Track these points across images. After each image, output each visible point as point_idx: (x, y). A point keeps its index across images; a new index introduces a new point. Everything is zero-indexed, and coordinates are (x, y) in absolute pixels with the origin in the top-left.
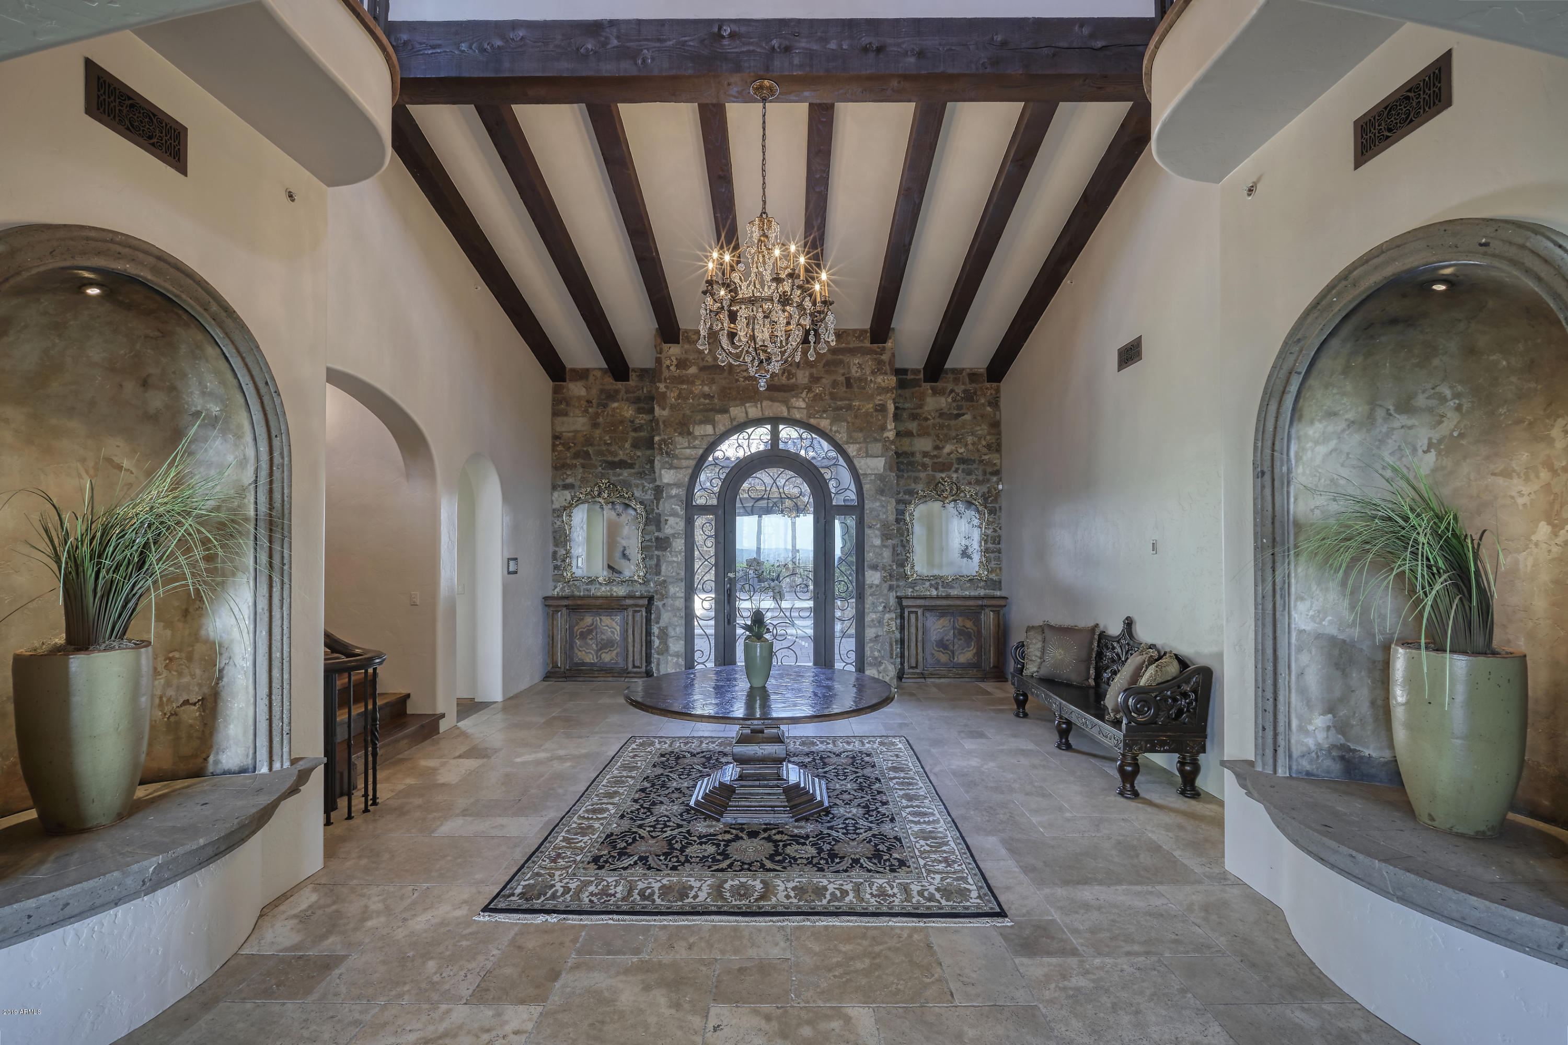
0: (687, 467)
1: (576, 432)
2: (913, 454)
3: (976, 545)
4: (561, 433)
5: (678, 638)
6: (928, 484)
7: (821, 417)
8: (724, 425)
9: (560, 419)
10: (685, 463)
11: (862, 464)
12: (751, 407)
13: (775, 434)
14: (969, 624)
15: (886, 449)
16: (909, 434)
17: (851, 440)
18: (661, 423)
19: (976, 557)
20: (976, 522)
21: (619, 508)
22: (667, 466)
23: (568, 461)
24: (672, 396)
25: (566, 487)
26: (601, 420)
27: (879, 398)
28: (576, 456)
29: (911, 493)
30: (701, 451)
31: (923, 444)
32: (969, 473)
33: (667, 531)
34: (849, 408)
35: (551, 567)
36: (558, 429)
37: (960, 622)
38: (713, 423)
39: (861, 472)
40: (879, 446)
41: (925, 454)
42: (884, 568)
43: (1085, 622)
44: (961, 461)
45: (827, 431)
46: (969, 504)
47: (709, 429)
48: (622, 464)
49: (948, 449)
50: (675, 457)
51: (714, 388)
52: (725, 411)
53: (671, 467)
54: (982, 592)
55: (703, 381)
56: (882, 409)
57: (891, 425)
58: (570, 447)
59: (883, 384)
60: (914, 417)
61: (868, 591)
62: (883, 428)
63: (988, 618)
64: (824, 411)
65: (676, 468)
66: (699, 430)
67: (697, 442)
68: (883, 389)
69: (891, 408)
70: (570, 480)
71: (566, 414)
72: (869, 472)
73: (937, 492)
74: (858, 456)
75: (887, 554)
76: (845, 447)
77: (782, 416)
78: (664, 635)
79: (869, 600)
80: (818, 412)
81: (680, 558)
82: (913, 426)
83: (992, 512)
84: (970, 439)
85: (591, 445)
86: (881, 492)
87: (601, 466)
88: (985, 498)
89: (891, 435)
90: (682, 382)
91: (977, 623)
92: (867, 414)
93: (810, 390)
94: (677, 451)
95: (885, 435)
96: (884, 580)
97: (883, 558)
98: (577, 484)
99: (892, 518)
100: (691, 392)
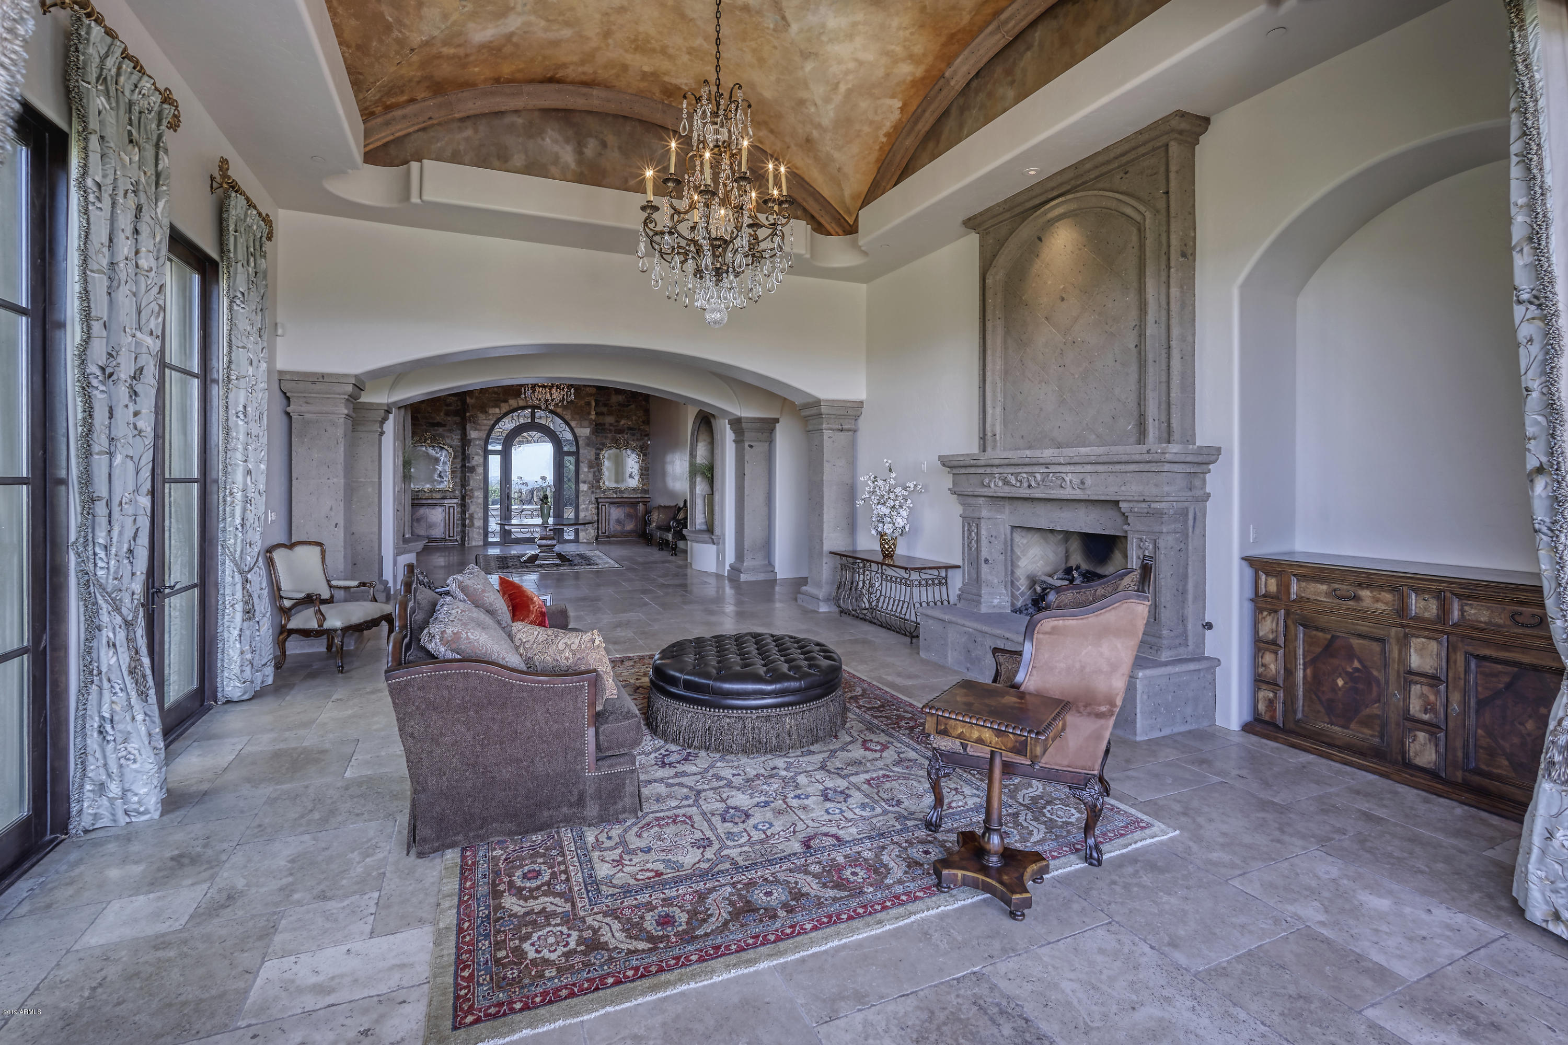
0: (485, 430)
2: (604, 424)
3: (636, 472)
5: (479, 519)
6: (612, 440)
8: (505, 408)
10: (483, 428)
11: (578, 431)
12: (520, 399)
13: (533, 415)
14: (632, 511)
15: (591, 424)
16: (602, 414)
17: (573, 419)
18: (470, 406)
19: (637, 478)
20: (637, 460)
21: (438, 450)
22: (473, 428)
27: (587, 398)
29: (603, 444)
30: (493, 422)
31: (609, 420)
32: (633, 435)
33: (474, 463)
37: (627, 510)
38: (499, 407)
39: (577, 435)
40: (587, 422)
41: (611, 425)
42: (589, 483)
43: (673, 504)
44: (630, 429)
45: (560, 414)
46: (633, 450)
47: (497, 410)
48: (439, 425)
49: (623, 422)
50: (478, 424)
52: (506, 401)
53: (476, 430)
54: (639, 495)
56: (589, 404)
57: (593, 413)
60: (605, 405)
61: (581, 494)
62: (589, 413)
63: (641, 507)
65: (479, 430)
66: (491, 411)
67: (491, 418)
68: (589, 393)
69: (593, 404)
72: (582, 435)
73: (617, 444)
74: (576, 427)
75: (591, 476)
76: (569, 422)
78: (472, 517)
79: (581, 499)
81: (481, 477)
82: (604, 410)
83: (645, 455)
84: (634, 418)
85: (419, 413)
86: (588, 445)
87: (425, 425)
88: (641, 448)
89: (593, 417)
91: (636, 510)
92: (581, 406)
94: (479, 422)
95: (590, 416)
96: (589, 488)
97: (589, 478)
99: (593, 458)
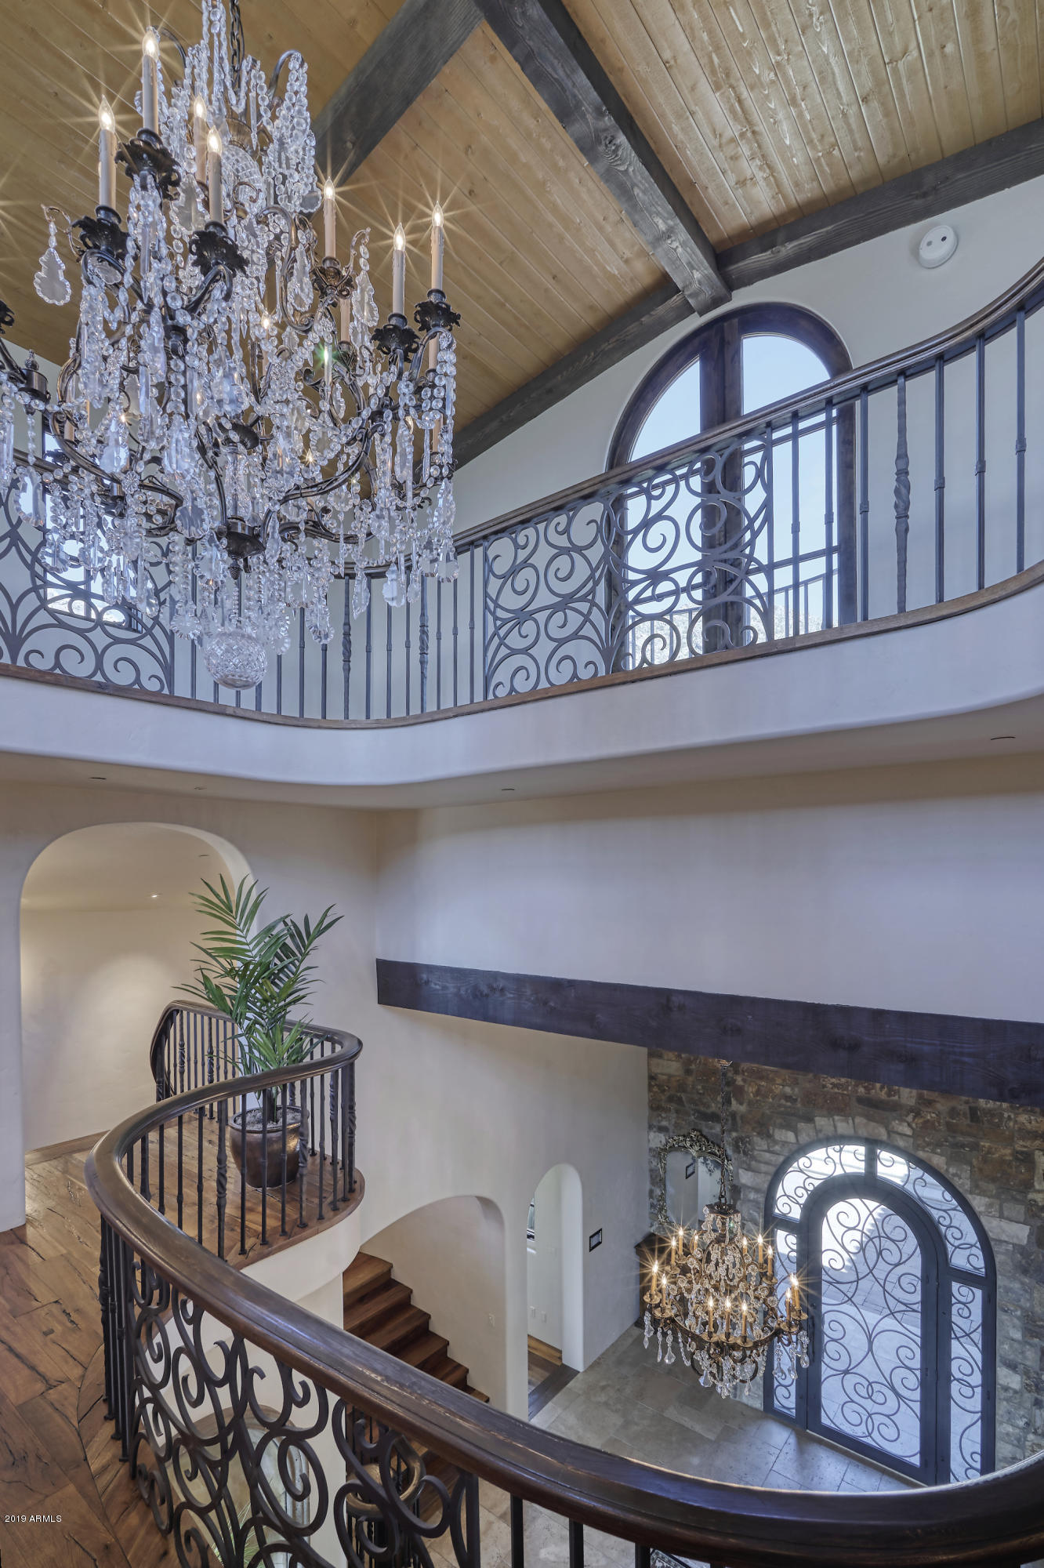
0: (766, 1173)
1: (670, 1076)
4: (656, 1074)
7: (934, 1152)
8: (808, 1135)
9: (655, 1061)
10: (763, 1168)
11: (992, 1225)
12: (842, 1121)
13: (871, 1161)
15: (1029, 1214)
17: (976, 1188)
18: (738, 1118)
21: (711, 1164)
22: (745, 1166)
23: (663, 1104)
24: (751, 1090)
25: (661, 1129)
26: (693, 1067)
27: (1021, 1143)
28: (670, 1099)
30: (781, 1159)
34: (975, 1147)
35: (648, 1205)
36: (655, 1070)
38: (795, 1132)
39: (991, 1235)
40: (1021, 1209)
42: (1026, 1373)
45: (942, 1171)
47: (790, 1136)
48: (715, 1118)
50: (753, 1158)
51: (796, 1090)
52: (809, 1119)
53: (749, 1169)
55: (784, 1080)
56: (1026, 1159)
57: (1039, 1185)
58: (664, 1090)
59: (1029, 1126)
61: (1000, 1394)
62: (1025, 1185)
64: (939, 1145)
65: (753, 1171)
66: (781, 1135)
67: (777, 1148)
68: (1029, 1132)
69: (1040, 1161)
70: (664, 1123)
71: (660, 1056)
72: (1004, 1238)
74: (988, 1214)
75: (1031, 1355)
76: (969, 1197)
77: (880, 1138)
79: (1002, 1408)
80: (928, 1144)
85: (684, 1091)
86: (1022, 1268)
87: (694, 1115)
89: (1039, 1198)
90: (761, 1078)
92: (1002, 1161)
93: (918, 1114)
94: (756, 1153)
95: (1031, 1196)
97: (1025, 1358)
98: (671, 1128)
99: (1039, 1310)
100: (771, 1091)
